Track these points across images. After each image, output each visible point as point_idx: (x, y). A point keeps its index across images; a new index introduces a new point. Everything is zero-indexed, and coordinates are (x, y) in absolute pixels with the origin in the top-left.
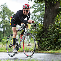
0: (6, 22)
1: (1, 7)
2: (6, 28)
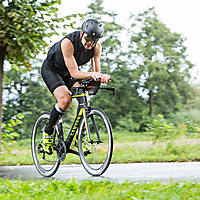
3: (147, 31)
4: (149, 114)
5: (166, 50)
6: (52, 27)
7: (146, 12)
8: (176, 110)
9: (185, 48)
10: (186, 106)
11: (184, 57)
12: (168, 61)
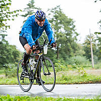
0: (61, 36)
1: (52, 12)
2: (60, 45)
3: (56, 17)
4: (57, 58)
5: (65, 27)
6: (7, 16)
7: (55, 8)
8: (70, 56)
9: (75, 26)
10: (75, 54)
11: (74, 30)
12: (66, 32)
